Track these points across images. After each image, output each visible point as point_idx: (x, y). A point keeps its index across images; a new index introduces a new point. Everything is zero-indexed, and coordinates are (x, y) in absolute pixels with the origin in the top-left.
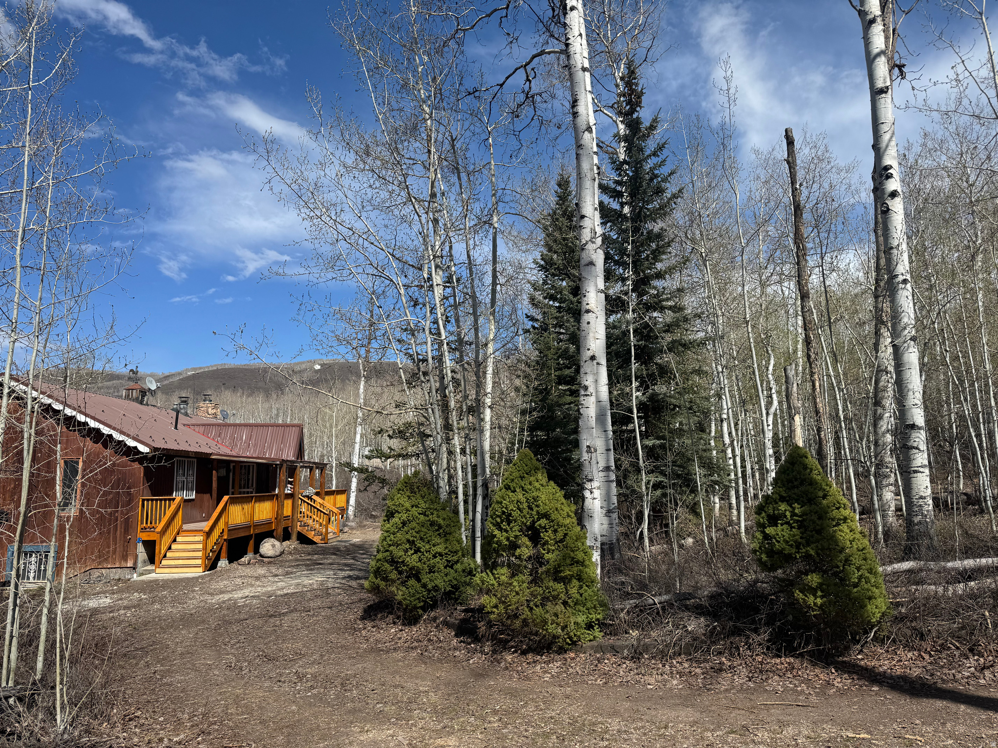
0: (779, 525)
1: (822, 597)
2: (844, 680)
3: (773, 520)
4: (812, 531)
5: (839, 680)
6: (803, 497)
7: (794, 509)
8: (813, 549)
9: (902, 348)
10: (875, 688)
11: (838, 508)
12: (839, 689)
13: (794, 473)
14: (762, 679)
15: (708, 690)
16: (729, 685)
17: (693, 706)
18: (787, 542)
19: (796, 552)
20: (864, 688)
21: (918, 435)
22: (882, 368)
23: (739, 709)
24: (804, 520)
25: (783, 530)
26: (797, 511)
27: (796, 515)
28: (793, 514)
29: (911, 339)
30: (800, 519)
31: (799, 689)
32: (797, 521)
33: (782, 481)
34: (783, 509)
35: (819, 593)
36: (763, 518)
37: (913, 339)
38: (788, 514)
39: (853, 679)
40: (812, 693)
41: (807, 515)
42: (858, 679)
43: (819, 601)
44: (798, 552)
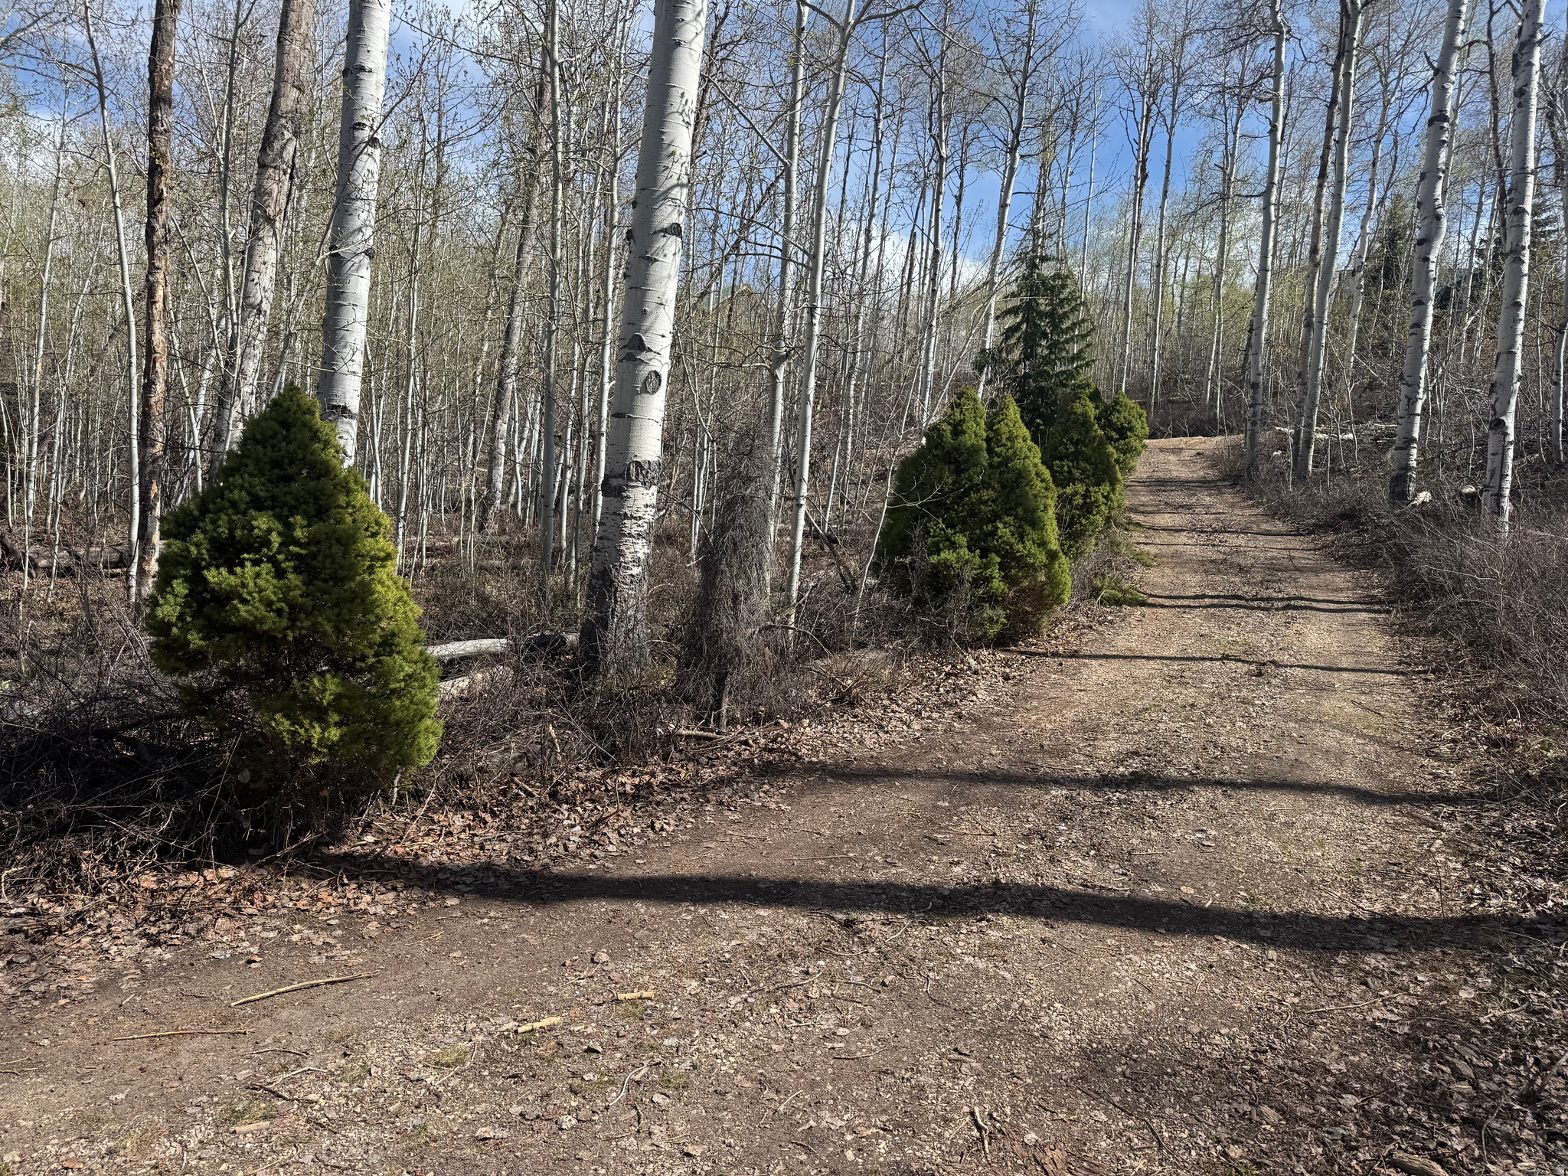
0: (248, 564)
1: (338, 725)
2: (378, 898)
3: (228, 553)
4: (326, 581)
5: (368, 898)
6: (306, 503)
7: (289, 526)
8: (329, 620)
9: (349, 264)
10: (452, 902)
11: (374, 535)
12: (385, 921)
13: (291, 447)
14: (185, 933)
15: (44, 997)
16: (96, 969)
17: (38, 1065)
18: (269, 604)
19: (287, 628)
20: (432, 904)
21: (348, 427)
22: (252, 300)
23: (193, 1035)
24: (314, 556)
25: (258, 575)
26: (298, 533)
27: (297, 543)
28: (288, 540)
29: (366, 252)
30: (303, 552)
31: (295, 938)
32: (297, 557)
33: (258, 461)
34: (264, 527)
35: (335, 718)
36: (198, 545)
37: (369, 253)
38: (275, 539)
39: (394, 889)
40: (332, 941)
41: (318, 543)
42: (405, 888)
43: (334, 734)
44: (292, 627)
